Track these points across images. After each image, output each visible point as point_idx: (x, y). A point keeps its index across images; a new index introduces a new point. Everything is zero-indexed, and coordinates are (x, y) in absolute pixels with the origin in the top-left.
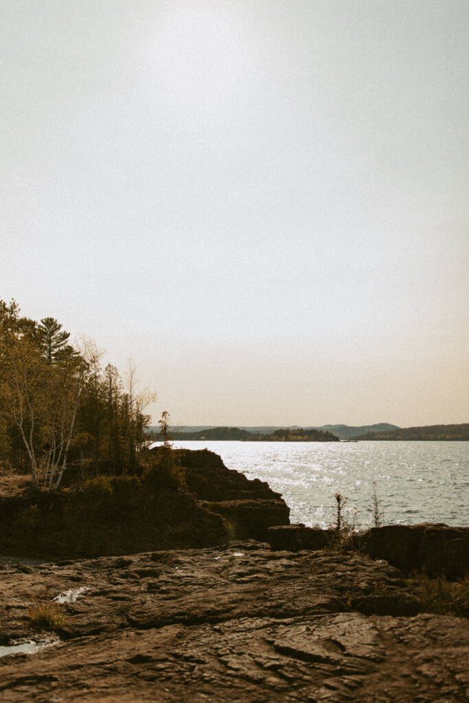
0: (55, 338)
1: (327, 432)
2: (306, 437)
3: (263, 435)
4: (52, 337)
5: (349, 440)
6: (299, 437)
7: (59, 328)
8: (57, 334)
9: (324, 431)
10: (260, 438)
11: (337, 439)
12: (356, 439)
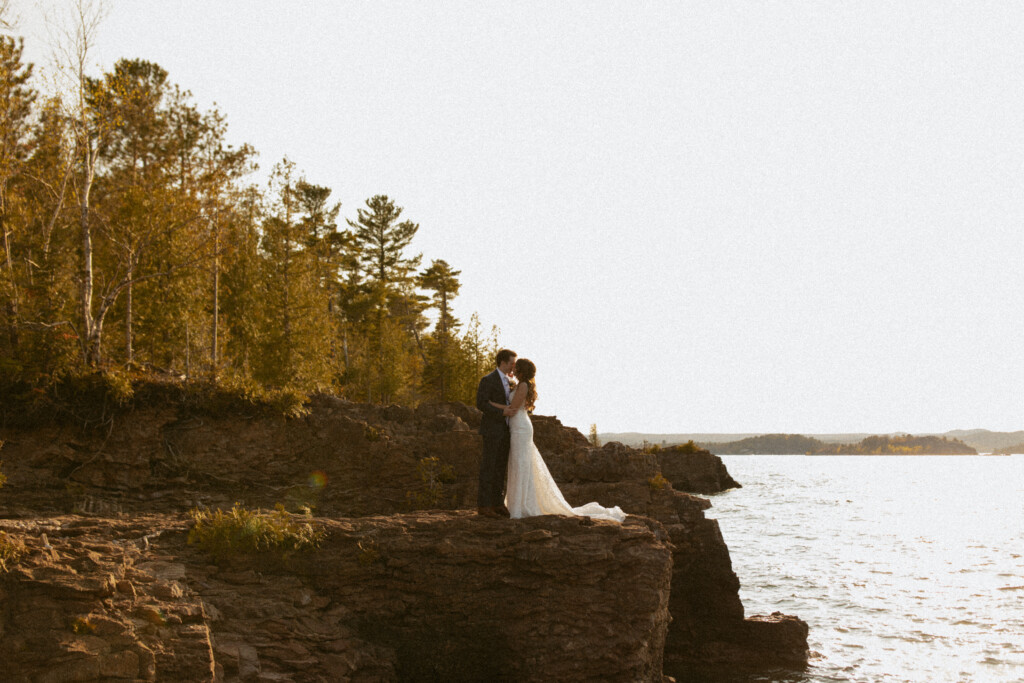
0: (391, 234)
1: (955, 440)
2: (918, 448)
3: (843, 446)
4: (386, 232)
5: (996, 452)
6: (905, 449)
7: (397, 215)
8: (394, 225)
9: (950, 439)
10: (839, 449)
11: (972, 451)
12: (1008, 451)
